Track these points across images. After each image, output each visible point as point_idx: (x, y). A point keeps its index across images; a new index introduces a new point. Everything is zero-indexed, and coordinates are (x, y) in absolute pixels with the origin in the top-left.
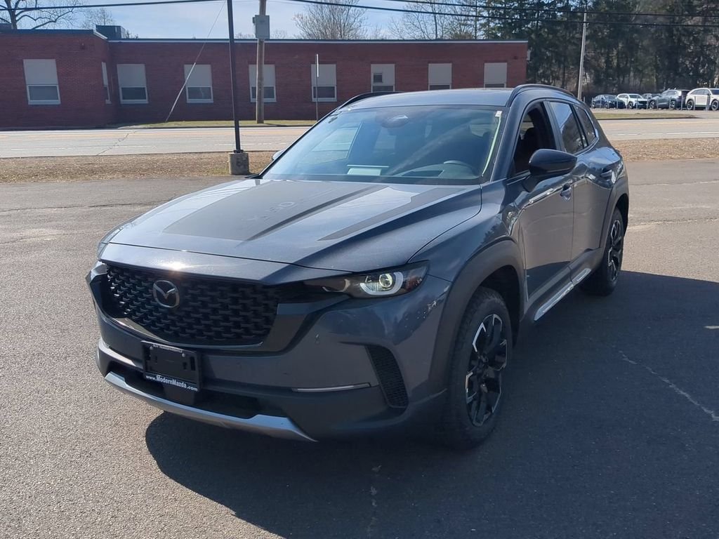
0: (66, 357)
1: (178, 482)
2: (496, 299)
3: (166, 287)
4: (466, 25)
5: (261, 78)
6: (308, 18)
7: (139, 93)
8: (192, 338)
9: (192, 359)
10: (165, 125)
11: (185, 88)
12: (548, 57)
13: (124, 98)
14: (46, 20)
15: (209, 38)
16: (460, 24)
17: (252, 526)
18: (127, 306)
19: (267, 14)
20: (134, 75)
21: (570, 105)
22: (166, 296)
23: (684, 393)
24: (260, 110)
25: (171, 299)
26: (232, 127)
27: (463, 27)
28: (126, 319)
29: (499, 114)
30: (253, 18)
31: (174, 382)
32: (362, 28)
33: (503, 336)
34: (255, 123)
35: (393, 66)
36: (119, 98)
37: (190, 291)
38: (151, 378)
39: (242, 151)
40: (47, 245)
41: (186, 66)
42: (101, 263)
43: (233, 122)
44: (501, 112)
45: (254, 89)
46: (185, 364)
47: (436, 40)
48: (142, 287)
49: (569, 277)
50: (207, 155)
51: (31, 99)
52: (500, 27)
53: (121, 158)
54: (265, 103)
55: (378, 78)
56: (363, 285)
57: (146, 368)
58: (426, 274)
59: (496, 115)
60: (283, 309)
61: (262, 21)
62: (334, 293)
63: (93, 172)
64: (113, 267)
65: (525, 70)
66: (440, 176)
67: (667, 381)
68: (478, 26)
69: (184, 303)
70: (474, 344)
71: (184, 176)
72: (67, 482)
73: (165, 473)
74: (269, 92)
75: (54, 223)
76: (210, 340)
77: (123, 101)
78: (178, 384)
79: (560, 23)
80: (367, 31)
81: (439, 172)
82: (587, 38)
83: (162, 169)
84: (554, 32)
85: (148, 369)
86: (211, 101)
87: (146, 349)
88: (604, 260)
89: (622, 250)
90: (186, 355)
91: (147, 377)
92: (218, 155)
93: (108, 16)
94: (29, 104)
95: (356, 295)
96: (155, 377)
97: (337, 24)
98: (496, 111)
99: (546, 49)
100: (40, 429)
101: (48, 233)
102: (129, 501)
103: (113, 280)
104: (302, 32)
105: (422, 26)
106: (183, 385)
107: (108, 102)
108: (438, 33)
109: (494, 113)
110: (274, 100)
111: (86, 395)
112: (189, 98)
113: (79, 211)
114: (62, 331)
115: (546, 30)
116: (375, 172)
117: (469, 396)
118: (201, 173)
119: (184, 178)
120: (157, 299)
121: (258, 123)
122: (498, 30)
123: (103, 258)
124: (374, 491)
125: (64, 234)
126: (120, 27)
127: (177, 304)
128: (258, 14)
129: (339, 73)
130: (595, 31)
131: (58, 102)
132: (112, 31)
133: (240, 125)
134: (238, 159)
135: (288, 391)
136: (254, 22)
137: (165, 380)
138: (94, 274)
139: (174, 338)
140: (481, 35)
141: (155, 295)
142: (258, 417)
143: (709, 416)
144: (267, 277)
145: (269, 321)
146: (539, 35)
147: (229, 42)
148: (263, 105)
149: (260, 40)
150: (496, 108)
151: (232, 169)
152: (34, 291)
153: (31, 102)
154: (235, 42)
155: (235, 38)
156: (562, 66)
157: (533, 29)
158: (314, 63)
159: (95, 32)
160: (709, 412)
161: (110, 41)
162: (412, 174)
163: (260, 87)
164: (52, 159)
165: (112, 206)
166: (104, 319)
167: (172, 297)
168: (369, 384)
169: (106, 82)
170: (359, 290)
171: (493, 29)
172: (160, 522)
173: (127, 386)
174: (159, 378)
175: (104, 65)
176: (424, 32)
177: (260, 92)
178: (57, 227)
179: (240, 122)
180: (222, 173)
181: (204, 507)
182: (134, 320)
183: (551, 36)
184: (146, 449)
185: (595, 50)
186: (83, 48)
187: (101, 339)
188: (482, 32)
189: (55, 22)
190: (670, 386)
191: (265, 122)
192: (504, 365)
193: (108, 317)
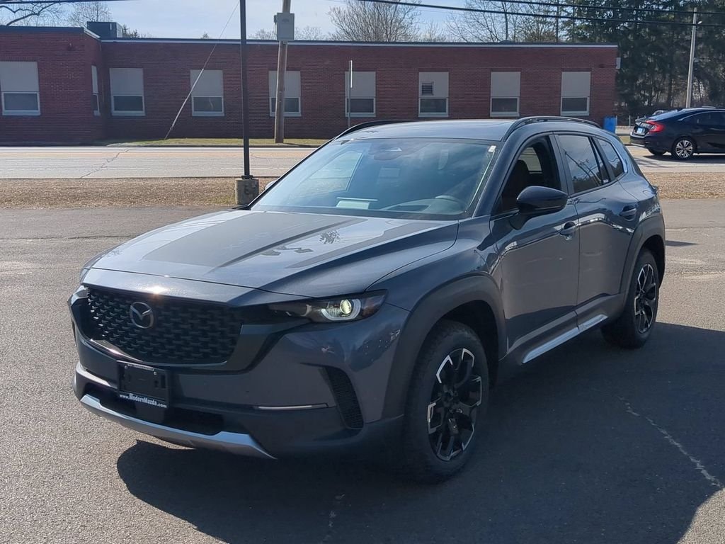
0: (40, 392)
1: (146, 502)
2: (466, 333)
3: (142, 309)
4: (545, 23)
5: (281, 89)
6: (347, 12)
7: (134, 103)
8: (164, 358)
9: (163, 377)
10: (164, 143)
11: (190, 98)
12: (649, 63)
13: (116, 110)
14: (28, 13)
15: (221, 38)
16: (538, 22)
17: (211, 537)
18: (105, 328)
19: (291, 12)
20: (129, 82)
21: (589, 137)
22: (141, 317)
23: (677, 444)
24: (279, 127)
25: (146, 321)
26: (241, 147)
27: (541, 26)
28: (103, 341)
29: (492, 149)
30: (275, 16)
31: (145, 400)
32: (413, 25)
33: (476, 371)
34: (272, 142)
35: (446, 74)
36: (110, 108)
37: (163, 313)
38: (124, 397)
39: (252, 176)
40: (21, 280)
41: (193, 72)
42: (82, 288)
43: (242, 140)
44: (495, 147)
45: (274, 100)
46: (156, 382)
47: (506, 42)
48: (120, 309)
49: (575, 322)
50: (210, 181)
51: (6, 109)
52: (588, 26)
53: (109, 182)
54: (286, 117)
55: (428, 89)
56: (323, 311)
57: (120, 389)
58: (384, 303)
59: (490, 151)
60: (245, 329)
61: (285, 20)
62: (296, 317)
63: (75, 198)
64: (94, 290)
65: (614, 81)
66: (425, 211)
67: (665, 432)
68: (560, 24)
69: (158, 324)
70: (438, 375)
71: (182, 205)
72: (40, 498)
73: (134, 494)
74: (292, 105)
75: (29, 256)
76: (180, 359)
77: (115, 113)
78: (149, 402)
79: (665, 22)
80: (419, 29)
81: (424, 207)
82: (698, 40)
83: (156, 196)
84: (657, 32)
85: (123, 388)
86: (221, 114)
87: (121, 367)
88: (627, 309)
89: (657, 298)
90: (158, 373)
91: (121, 396)
92: (223, 181)
93: (102, 8)
94: (3, 114)
95: (316, 320)
96: (128, 395)
97: (382, 20)
98: (490, 146)
99: (647, 54)
100: (14, 454)
101: (23, 267)
102: (98, 515)
103: (93, 304)
104: (339, 30)
105: (489, 23)
106: (154, 403)
107: (97, 113)
108: (509, 32)
109: (488, 147)
110: (298, 114)
111: (60, 426)
112: (195, 110)
113: (56, 242)
114: (37, 367)
115: (647, 30)
116: (364, 206)
117: (432, 427)
118: (202, 202)
119: (181, 208)
120: (133, 320)
121: (277, 142)
122: (586, 29)
123: (85, 282)
124: (333, 515)
125: (40, 268)
126: (115, 23)
127: (151, 325)
128: (281, 11)
129: (379, 82)
130: (711, 32)
131: (37, 112)
132: (106, 29)
133: (250, 144)
134: (246, 186)
135: (250, 408)
136: (275, 21)
137: (137, 399)
138: (75, 298)
139: (146, 358)
140: (563, 35)
141: (132, 316)
142: (222, 433)
143: (694, 465)
144: (232, 300)
145: (234, 342)
146: (637, 37)
147: (240, 43)
148: (283, 120)
149: (282, 43)
150: (490, 143)
151: (239, 199)
152: (7, 326)
153: (5, 112)
154: (247, 43)
155: (247, 38)
156: (667, 75)
157: (630, 28)
158: (347, 69)
159: (86, 29)
160: (696, 461)
161: (103, 41)
162: (398, 208)
163: (280, 99)
164: (28, 181)
165: (95, 237)
166: (83, 341)
167: (147, 318)
168: (326, 404)
169: (95, 90)
170: (321, 315)
171: (579, 28)
172: (125, 532)
173: (101, 406)
174: (131, 397)
175: (94, 69)
176: (491, 32)
177: (280, 105)
178: (32, 260)
179: (250, 140)
180: (227, 203)
181: (168, 522)
182: (110, 342)
183: (653, 38)
184: (116, 474)
185: (711, 56)
186: (70, 49)
187: (79, 362)
188: (565, 32)
189: (38, 14)
190: (666, 437)
191: (285, 141)
192: (478, 403)
193: (86, 338)
